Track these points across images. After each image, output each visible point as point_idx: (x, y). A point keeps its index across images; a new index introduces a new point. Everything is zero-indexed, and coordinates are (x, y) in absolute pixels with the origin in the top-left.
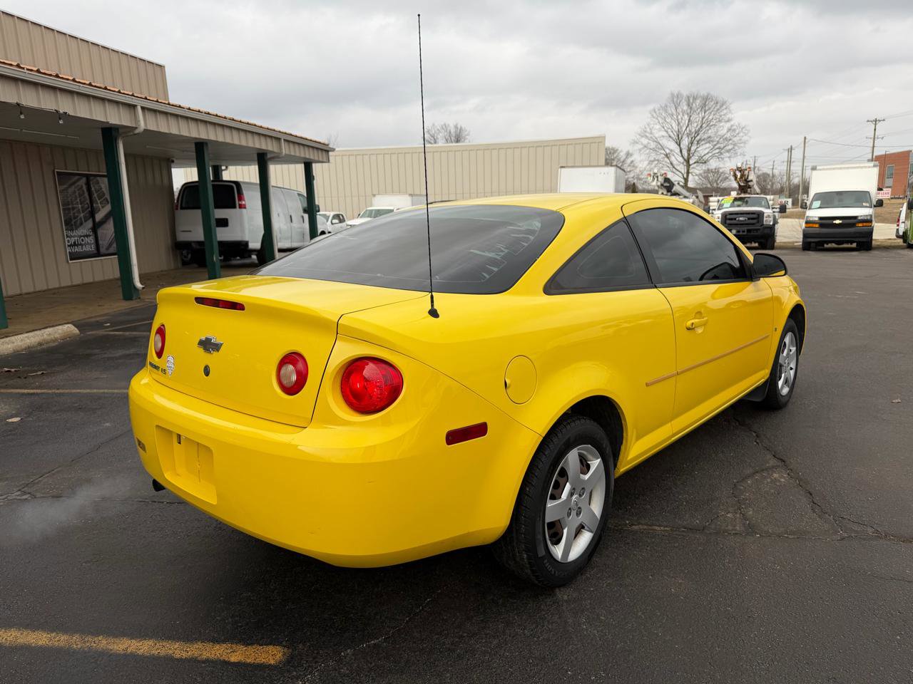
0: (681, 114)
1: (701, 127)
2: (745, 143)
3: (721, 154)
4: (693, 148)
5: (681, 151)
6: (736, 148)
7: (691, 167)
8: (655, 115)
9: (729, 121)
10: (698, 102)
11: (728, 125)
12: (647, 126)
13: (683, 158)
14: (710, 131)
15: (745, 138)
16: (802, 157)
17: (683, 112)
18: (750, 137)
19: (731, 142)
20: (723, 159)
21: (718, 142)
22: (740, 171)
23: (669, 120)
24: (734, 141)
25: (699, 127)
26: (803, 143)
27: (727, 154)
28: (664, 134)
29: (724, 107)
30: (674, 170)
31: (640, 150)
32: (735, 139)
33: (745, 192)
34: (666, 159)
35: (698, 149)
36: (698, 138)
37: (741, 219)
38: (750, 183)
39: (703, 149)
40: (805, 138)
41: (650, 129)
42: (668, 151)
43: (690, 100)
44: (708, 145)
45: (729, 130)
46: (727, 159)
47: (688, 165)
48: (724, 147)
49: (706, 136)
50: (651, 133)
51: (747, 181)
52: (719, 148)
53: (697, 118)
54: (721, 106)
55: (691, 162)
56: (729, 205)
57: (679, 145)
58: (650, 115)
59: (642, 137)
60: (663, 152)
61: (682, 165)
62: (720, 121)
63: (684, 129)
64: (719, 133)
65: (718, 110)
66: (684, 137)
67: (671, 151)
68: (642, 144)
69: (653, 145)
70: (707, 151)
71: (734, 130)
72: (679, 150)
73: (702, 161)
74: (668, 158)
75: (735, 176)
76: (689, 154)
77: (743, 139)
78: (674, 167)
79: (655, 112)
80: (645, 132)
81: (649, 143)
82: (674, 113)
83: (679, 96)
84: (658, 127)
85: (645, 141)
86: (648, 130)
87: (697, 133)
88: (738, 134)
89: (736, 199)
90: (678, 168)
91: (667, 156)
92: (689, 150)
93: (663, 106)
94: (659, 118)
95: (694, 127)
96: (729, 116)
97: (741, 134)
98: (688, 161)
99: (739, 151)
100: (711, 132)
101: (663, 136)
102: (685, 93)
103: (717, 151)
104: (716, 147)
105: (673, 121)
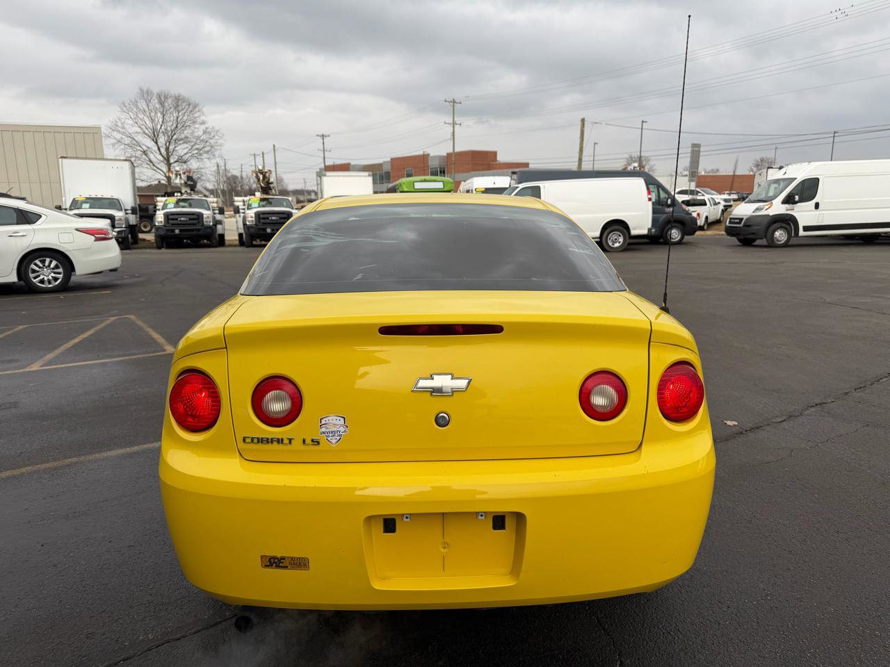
0: (153, 111)
1: (177, 127)
2: (221, 145)
3: (201, 155)
4: (171, 147)
5: (159, 149)
6: (213, 150)
7: (172, 165)
8: (124, 108)
9: (203, 123)
10: (170, 101)
11: (203, 127)
12: (117, 120)
13: (163, 156)
14: (185, 132)
15: (221, 141)
16: (274, 162)
17: (156, 110)
18: (225, 141)
19: (208, 144)
20: (202, 159)
21: (196, 144)
22: (262, 173)
23: (141, 116)
24: (210, 143)
25: (175, 125)
26: (273, 151)
27: (205, 155)
28: (139, 130)
29: (197, 109)
30: (155, 168)
31: (113, 145)
32: (212, 141)
33: (267, 193)
34: (144, 156)
35: (176, 149)
36: (175, 137)
37: (273, 218)
38: (271, 186)
39: (181, 150)
40: (274, 146)
41: (122, 124)
42: (145, 148)
43: (162, 98)
44: (185, 145)
45: (205, 132)
46: (206, 160)
47: (169, 165)
48: (203, 148)
49: (183, 136)
50: (123, 128)
51: (268, 183)
52: (197, 149)
53: (171, 117)
54: (194, 108)
55: (172, 161)
56: (257, 205)
57: (156, 143)
58: (119, 109)
59: (114, 130)
60: (139, 148)
61: (162, 164)
62: (194, 122)
63: (159, 127)
64: (196, 134)
65: (191, 111)
66: (161, 135)
67: (148, 148)
68: (115, 138)
69: (127, 141)
70: (186, 151)
71: (210, 133)
72: (156, 148)
73: (181, 161)
74: (146, 155)
75: (257, 177)
76: (168, 153)
77: (219, 142)
78: (154, 165)
79: (125, 106)
80: (117, 126)
81: (122, 138)
82: (147, 110)
83: (149, 93)
84: (130, 122)
85: (118, 136)
86: (120, 124)
87: (174, 132)
88: (213, 136)
89: (262, 200)
90: (158, 166)
91: (144, 152)
92: (167, 149)
93: (133, 100)
94: (130, 113)
95: (170, 125)
96: (203, 118)
97: (217, 137)
98: (168, 160)
99: (217, 153)
100: (187, 132)
101: (137, 133)
102: (156, 90)
103: (196, 152)
104: (194, 147)
105: (145, 118)
